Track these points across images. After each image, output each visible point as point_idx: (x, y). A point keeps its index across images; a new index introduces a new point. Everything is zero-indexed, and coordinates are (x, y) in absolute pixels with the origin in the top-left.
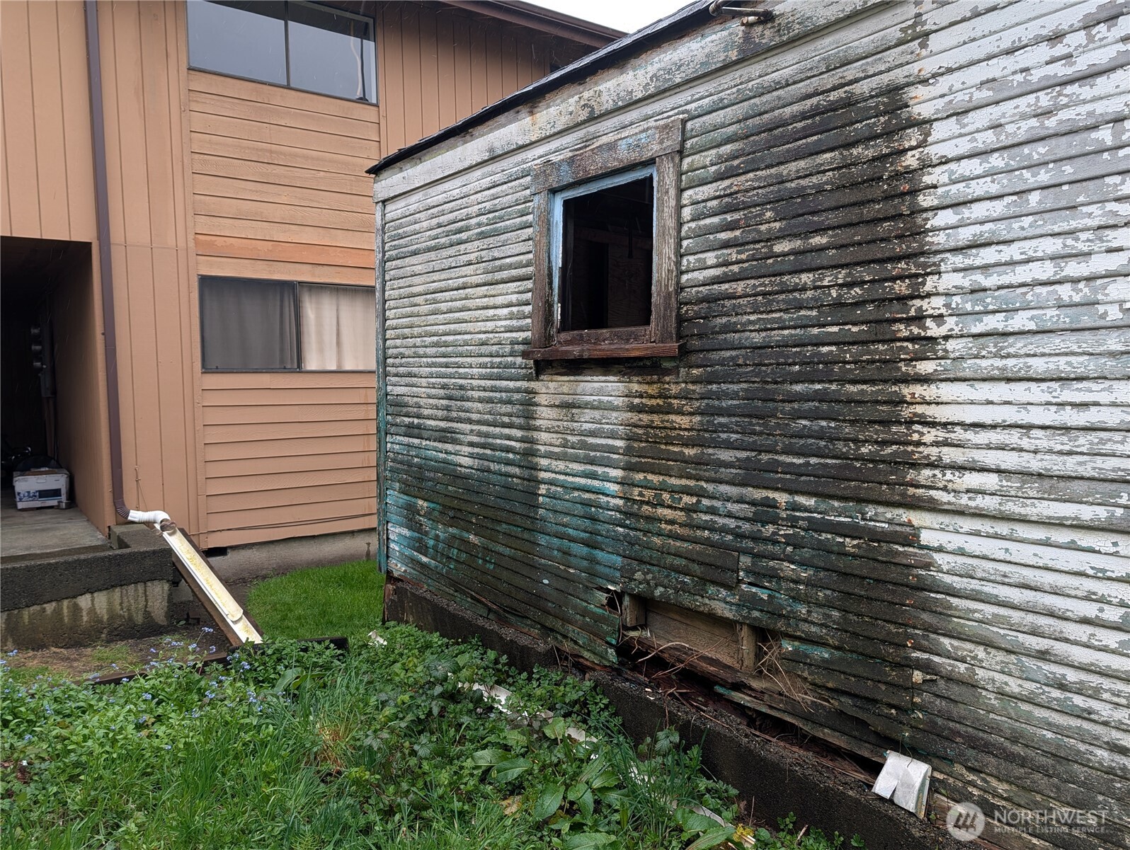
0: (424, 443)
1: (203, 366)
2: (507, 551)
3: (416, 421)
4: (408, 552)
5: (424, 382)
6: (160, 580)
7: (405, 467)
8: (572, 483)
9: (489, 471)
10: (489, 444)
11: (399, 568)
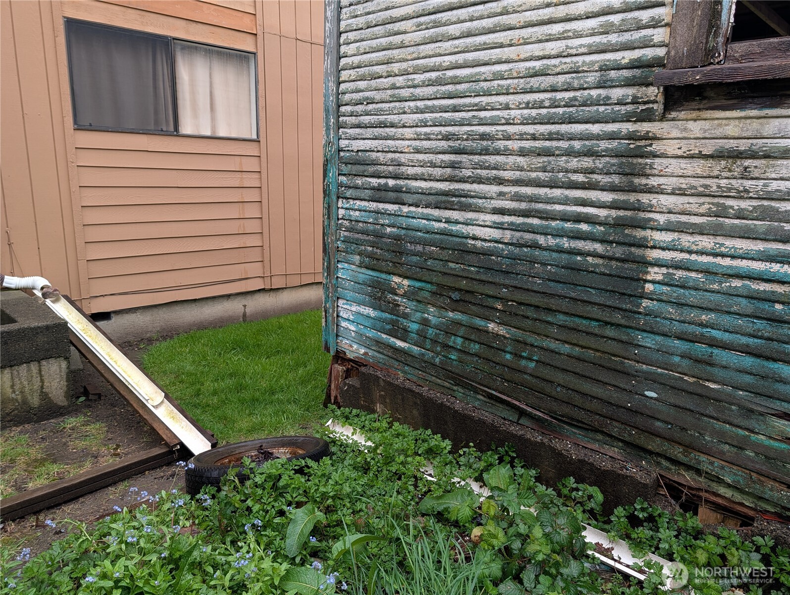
0: (405, 209)
1: (75, 122)
2: (566, 349)
3: (391, 182)
4: (371, 333)
5: (408, 132)
6: (56, 358)
7: (371, 238)
8: (730, 267)
9: (535, 246)
10: (537, 211)
11: (355, 350)
